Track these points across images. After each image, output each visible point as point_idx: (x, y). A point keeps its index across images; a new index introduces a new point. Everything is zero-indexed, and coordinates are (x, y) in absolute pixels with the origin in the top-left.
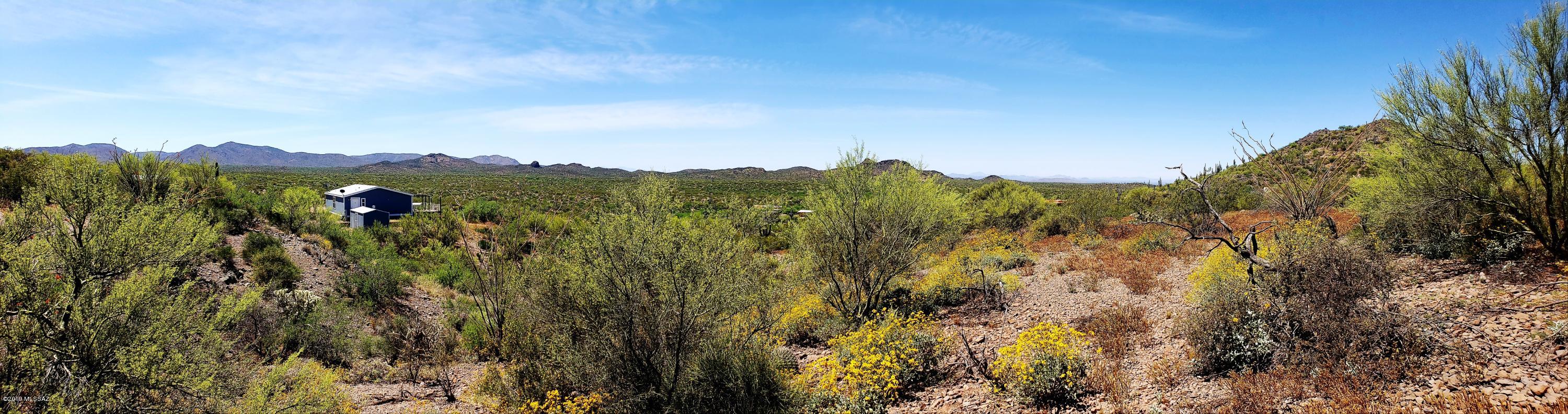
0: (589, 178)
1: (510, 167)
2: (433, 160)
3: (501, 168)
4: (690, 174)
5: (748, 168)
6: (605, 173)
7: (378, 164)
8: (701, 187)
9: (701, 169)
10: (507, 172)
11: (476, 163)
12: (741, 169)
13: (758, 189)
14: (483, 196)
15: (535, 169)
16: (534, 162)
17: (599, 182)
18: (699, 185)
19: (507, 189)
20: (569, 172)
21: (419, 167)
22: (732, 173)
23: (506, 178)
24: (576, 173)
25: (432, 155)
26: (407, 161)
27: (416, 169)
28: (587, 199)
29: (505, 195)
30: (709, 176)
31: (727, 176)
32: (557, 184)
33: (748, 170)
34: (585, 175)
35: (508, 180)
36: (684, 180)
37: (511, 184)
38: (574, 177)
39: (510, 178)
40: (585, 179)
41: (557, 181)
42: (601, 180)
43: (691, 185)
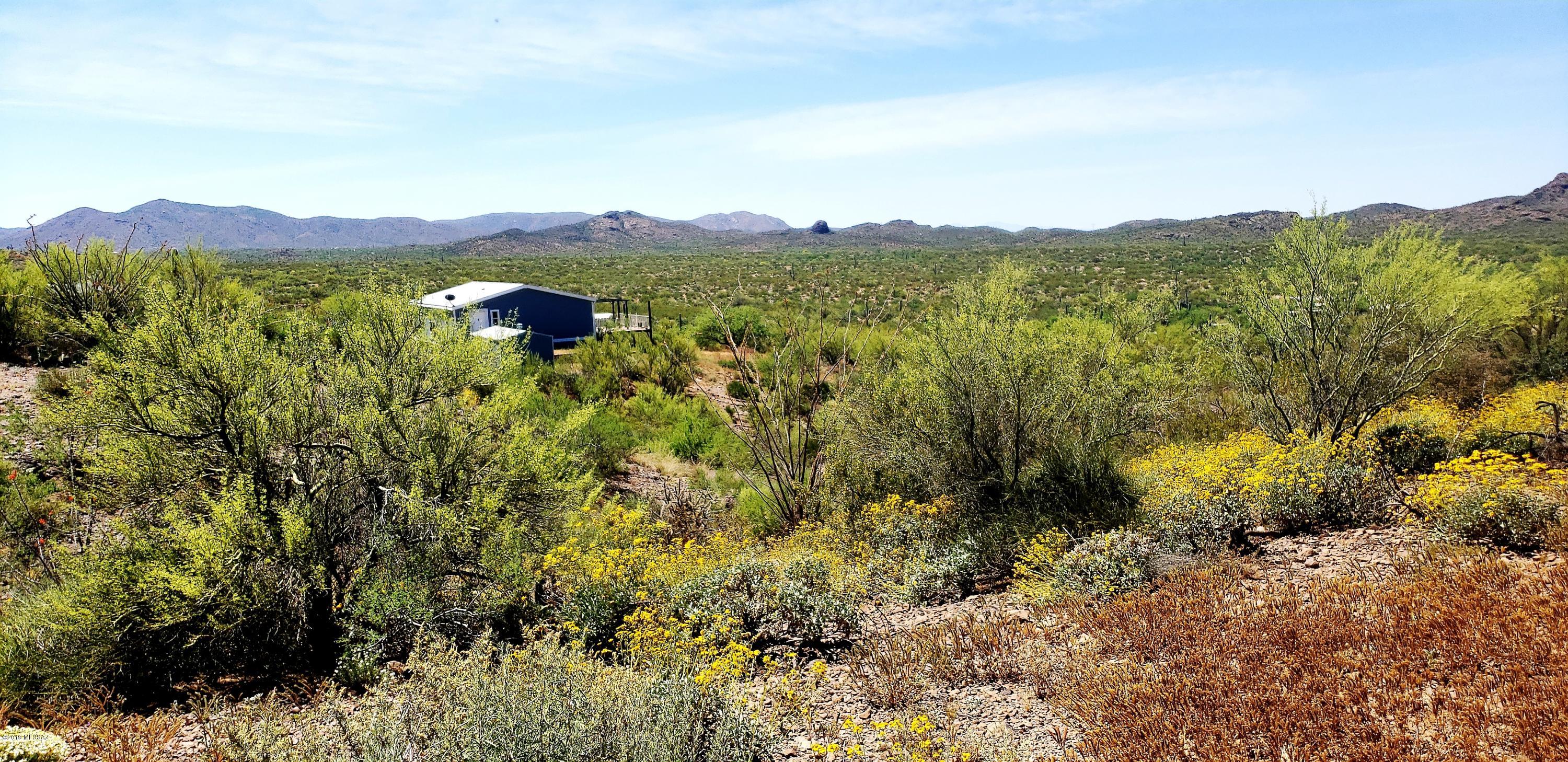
0: (930, 250)
1: (769, 235)
2: (615, 224)
3: (752, 239)
5: (1263, 212)
6: (960, 236)
7: (499, 236)
8: (1159, 258)
9: (1160, 220)
10: (765, 246)
11: (703, 230)
12: (1246, 216)
14: (721, 297)
15: (821, 236)
16: (819, 223)
17: (950, 256)
18: (1155, 255)
19: (768, 282)
20: (889, 238)
21: (587, 240)
22: (1226, 225)
23: (764, 258)
24: (906, 242)
25: (612, 216)
26: (561, 229)
27: (580, 244)
28: (926, 292)
29: (765, 293)
30: (1177, 235)
31: (1214, 233)
32: (866, 265)
33: (1262, 217)
34: (920, 243)
35: (769, 263)
36: (1124, 244)
37: (775, 270)
38: (899, 248)
39: (773, 260)
40: (920, 251)
41: (865, 260)
42: (954, 252)
43: (1137, 256)
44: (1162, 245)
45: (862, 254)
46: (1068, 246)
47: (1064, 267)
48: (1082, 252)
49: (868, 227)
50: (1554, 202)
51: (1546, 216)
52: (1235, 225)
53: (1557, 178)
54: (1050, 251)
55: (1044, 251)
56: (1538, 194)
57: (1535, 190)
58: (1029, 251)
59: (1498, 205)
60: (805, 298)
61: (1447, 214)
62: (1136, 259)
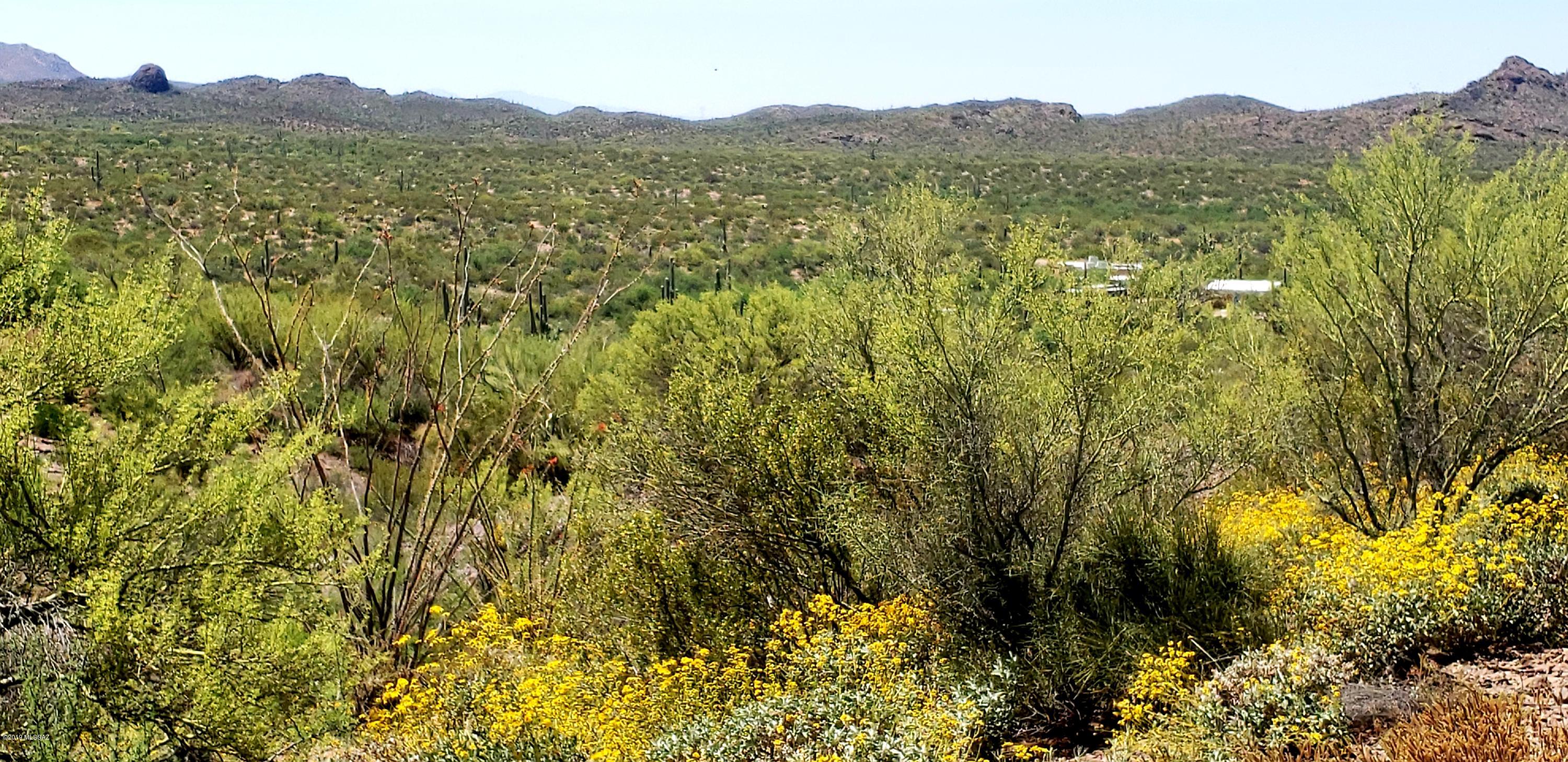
0: (387, 141)
1: (39, 88)
4: (781, 125)
5: (1012, 102)
6: (447, 117)
8: (827, 179)
9: (826, 107)
10: (26, 112)
12: (982, 108)
13: (1046, 194)
15: (152, 97)
16: (146, 69)
17: (427, 155)
18: (820, 174)
20: (300, 111)
23: (25, 139)
24: (330, 119)
30: (857, 136)
31: (925, 136)
32: (253, 164)
33: (1010, 110)
34: (365, 125)
35: (37, 150)
36: (762, 148)
37: (52, 166)
38: (321, 132)
39: (48, 143)
40: (365, 140)
41: (250, 154)
42: (436, 147)
43: (786, 174)
44: (833, 155)
45: (243, 139)
46: (658, 149)
47: (651, 188)
48: (684, 162)
49: (255, 85)
50: (1499, 107)
51: (1487, 131)
52: (961, 122)
53: (1505, 65)
54: (625, 156)
55: (612, 156)
56: (1475, 91)
57: (1471, 85)
58: (585, 153)
59: (1412, 107)
60: (124, 227)
61: (1327, 120)
62: (785, 180)
